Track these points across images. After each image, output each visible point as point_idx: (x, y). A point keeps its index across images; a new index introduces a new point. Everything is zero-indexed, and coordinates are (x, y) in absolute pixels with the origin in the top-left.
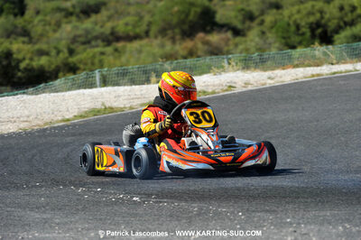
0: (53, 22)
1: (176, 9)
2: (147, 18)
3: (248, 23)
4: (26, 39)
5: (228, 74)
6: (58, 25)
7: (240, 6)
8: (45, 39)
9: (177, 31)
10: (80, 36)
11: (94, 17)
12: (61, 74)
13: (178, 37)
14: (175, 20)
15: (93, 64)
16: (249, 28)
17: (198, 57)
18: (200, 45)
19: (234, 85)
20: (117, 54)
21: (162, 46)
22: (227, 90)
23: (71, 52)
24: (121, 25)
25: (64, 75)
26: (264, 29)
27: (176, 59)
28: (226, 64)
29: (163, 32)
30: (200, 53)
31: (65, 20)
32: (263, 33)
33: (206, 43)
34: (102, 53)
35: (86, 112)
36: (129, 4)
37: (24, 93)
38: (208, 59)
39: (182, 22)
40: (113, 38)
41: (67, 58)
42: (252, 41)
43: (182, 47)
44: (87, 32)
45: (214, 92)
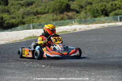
0: (17, 8)
1: (58, 4)
2: (48, 7)
3: (81, 9)
4: (8, 13)
5: (74, 26)
6: (19, 9)
7: (79, 4)
8: (14, 14)
9: (58, 11)
10: (26, 13)
11: (30, 7)
12: (19, 25)
13: (58, 13)
14: (57, 8)
15: (30, 22)
16: (82, 11)
17: (65, 20)
18: (65, 16)
19: (76, 29)
20: (38, 19)
21: (53, 16)
22: (74, 31)
23: (23, 18)
24: (39, 9)
25: (21, 25)
26: (87, 11)
27: (57, 20)
28: (73, 22)
29: (53, 12)
30: (65, 19)
31: (21, 7)
32: (86, 12)
33: (68, 15)
34: (33, 18)
35: (27, 37)
36: (42, 2)
37: (7, 31)
38: (68, 21)
39: (59, 8)
40: (37, 13)
41: (21, 20)
42: (82, 15)
43: (59, 16)
44: (28, 11)
45: (69, 32)
